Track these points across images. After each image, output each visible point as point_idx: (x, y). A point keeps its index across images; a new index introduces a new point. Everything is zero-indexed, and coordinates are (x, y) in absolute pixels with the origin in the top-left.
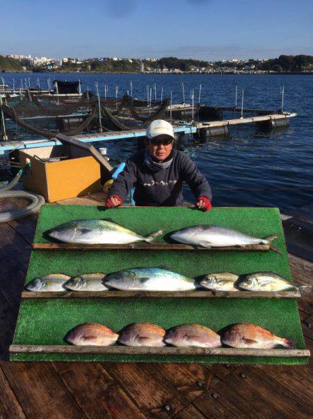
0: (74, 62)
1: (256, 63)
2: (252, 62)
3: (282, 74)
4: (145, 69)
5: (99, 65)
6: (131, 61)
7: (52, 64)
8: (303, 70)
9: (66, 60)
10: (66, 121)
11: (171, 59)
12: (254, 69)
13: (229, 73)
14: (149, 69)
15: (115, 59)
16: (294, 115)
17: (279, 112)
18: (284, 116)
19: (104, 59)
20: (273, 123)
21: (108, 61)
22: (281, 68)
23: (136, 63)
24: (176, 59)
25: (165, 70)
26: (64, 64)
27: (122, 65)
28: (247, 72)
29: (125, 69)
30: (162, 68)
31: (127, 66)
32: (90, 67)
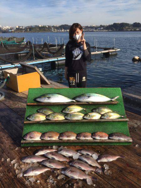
0: (21, 28)
1: (103, 26)
2: (101, 26)
3: (115, 31)
4: (54, 30)
5: (33, 29)
6: (47, 27)
7: (11, 29)
8: (124, 29)
9: (17, 27)
10: (19, 55)
11: (66, 25)
12: (103, 29)
13: (92, 31)
14: (56, 30)
15: (40, 26)
16: (119, 50)
17: (113, 49)
18: (115, 50)
19: (35, 26)
20: (110, 53)
21: (37, 27)
22: (114, 29)
23: (49, 28)
24: (68, 25)
25: (63, 30)
26: (16, 28)
27: (43, 28)
28: (100, 31)
29: (44, 30)
30: (61, 29)
31: (46, 29)
32: (28, 30)
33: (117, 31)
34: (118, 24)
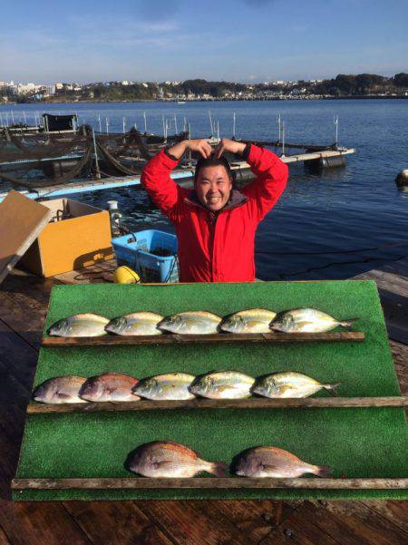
0: (71, 88)
1: (307, 85)
2: (302, 84)
3: (341, 98)
4: (165, 95)
5: (104, 92)
6: (146, 86)
7: (42, 92)
8: (367, 92)
9: (60, 86)
10: (57, 165)
11: (198, 81)
12: (306, 93)
13: (273, 99)
14: (170, 95)
15: (125, 83)
16: (351, 151)
17: (333, 148)
18: (338, 154)
19: (111, 83)
20: (324, 162)
21: (116, 86)
22: (339, 91)
23: (152, 88)
24: (204, 82)
25: (191, 96)
26: (57, 90)
27: (134, 90)
28: (297, 97)
29: (138, 96)
30: (187, 94)
31: (141, 92)
32: (92, 94)
33: (348, 98)
34: (351, 77)
